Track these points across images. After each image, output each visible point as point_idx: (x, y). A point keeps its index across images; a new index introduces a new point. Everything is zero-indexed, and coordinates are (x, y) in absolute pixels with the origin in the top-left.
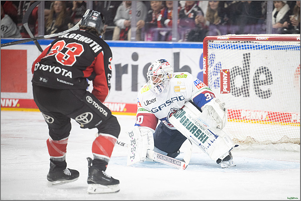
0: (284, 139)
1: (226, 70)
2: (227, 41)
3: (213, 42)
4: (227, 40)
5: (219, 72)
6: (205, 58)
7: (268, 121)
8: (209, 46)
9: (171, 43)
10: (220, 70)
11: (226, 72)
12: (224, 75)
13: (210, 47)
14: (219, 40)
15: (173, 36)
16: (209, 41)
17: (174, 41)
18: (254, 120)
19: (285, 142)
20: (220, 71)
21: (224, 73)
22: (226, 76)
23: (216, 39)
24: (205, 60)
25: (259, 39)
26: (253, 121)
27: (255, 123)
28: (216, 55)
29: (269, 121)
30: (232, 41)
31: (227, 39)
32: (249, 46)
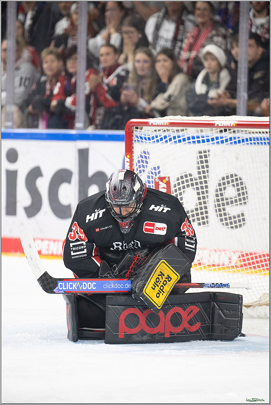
0: (265, 299)
1: (164, 178)
2: (165, 128)
3: (141, 129)
4: (166, 126)
5: (152, 181)
6: (128, 156)
7: (242, 266)
8: (134, 136)
9: (73, 132)
10: (154, 178)
11: (164, 181)
12: (160, 187)
13: (136, 139)
14: (152, 125)
15: (77, 120)
16: (136, 128)
17: (79, 129)
18: (214, 265)
19: (265, 303)
20: (154, 180)
21: (160, 183)
22: (164, 188)
23: (147, 124)
24: (129, 160)
25: (221, 125)
26: (212, 268)
27: (215, 270)
28: (150, 153)
29: (244, 267)
30: (175, 128)
31: (165, 124)
32: (204, 137)
